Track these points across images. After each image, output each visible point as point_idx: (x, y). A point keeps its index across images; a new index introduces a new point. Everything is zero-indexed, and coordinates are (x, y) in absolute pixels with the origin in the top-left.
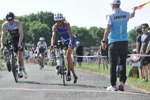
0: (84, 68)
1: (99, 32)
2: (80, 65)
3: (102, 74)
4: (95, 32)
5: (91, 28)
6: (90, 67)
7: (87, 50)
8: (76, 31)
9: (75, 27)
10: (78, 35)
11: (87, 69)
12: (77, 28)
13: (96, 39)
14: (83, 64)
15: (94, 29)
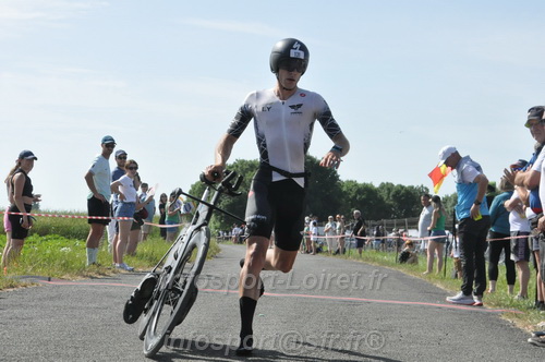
0: (367, 259)
1: (398, 192)
2: (360, 252)
3: (401, 270)
4: (389, 194)
5: (383, 186)
6: (379, 256)
7: (373, 226)
8: (354, 190)
9: (351, 182)
10: (358, 197)
11: (374, 261)
12: (356, 185)
13: (391, 206)
14: (367, 252)
15: (388, 187)
